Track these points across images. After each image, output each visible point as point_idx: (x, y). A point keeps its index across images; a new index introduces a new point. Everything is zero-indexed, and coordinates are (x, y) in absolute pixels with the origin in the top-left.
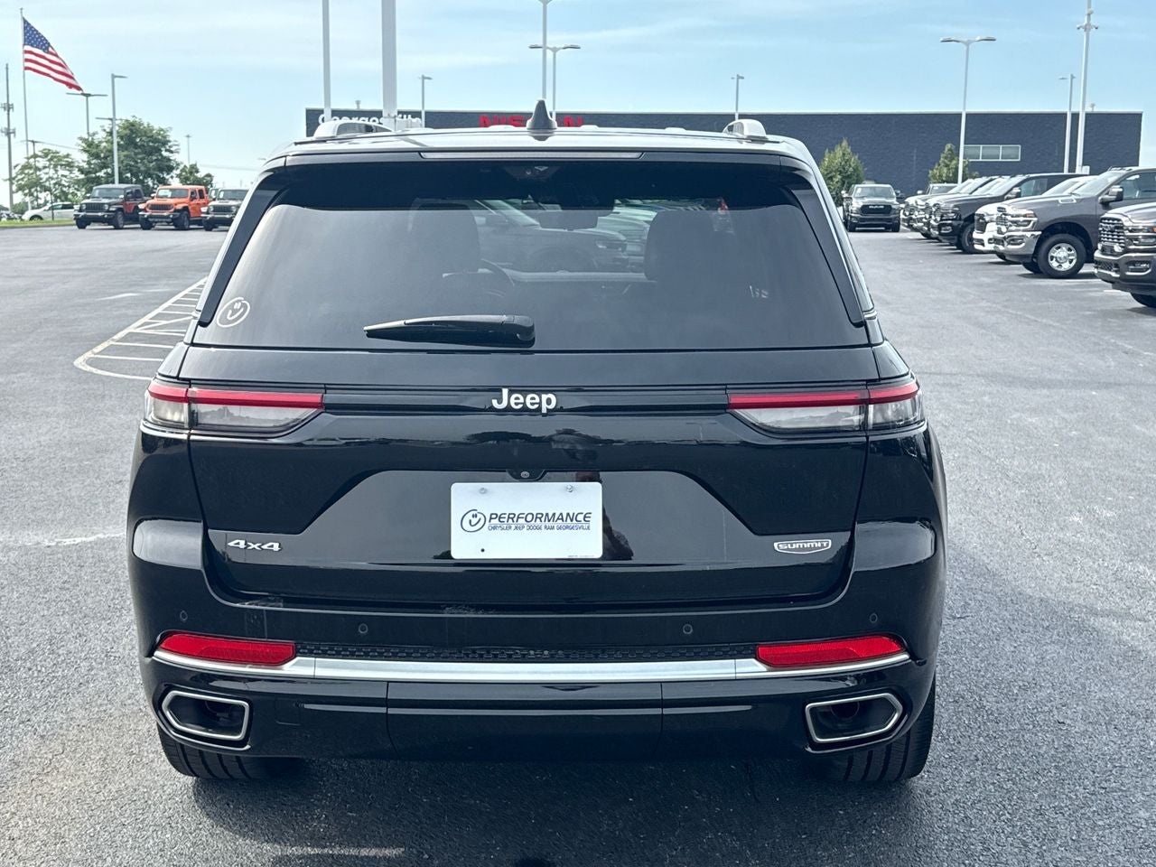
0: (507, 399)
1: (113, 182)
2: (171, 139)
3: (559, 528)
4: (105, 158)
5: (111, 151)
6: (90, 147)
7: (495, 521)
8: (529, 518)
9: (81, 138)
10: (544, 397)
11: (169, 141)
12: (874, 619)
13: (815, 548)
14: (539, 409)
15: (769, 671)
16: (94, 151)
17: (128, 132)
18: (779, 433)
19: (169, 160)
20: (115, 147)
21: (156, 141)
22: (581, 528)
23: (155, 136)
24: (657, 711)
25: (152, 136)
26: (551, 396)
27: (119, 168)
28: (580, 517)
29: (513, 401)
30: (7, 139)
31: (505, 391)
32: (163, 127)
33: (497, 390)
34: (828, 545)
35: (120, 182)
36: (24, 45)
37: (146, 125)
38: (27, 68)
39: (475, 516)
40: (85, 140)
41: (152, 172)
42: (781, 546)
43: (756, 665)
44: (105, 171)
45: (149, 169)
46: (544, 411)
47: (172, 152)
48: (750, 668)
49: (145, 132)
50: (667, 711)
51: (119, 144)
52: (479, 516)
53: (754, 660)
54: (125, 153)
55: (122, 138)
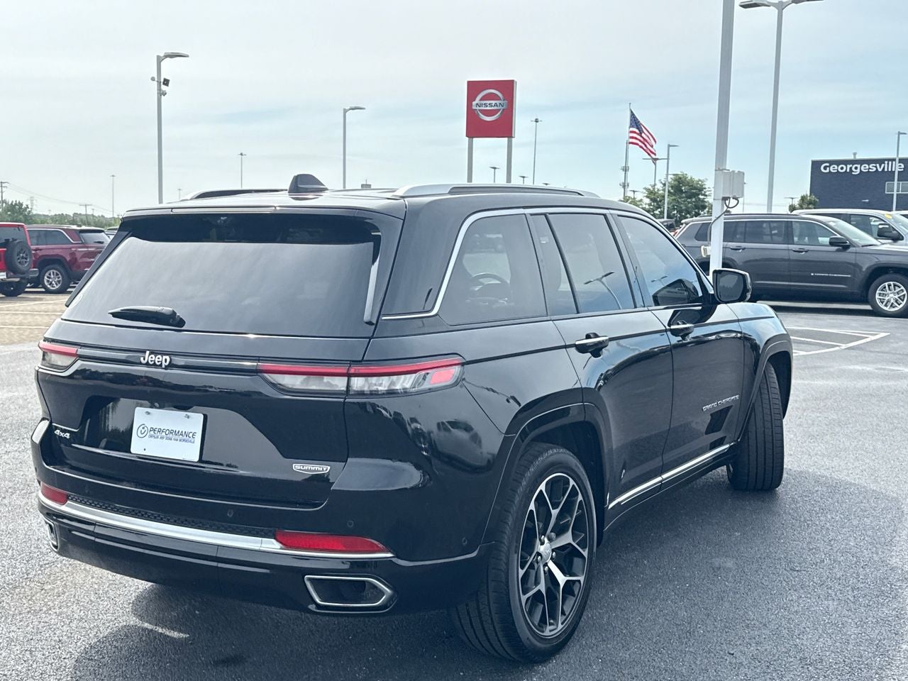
0: (148, 357)
1: (663, 218)
2: (706, 187)
3: (180, 440)
4: (660, 201)
5: (664, 197)
6: (652, 194)
7: (152, 433)
8: (167, 433)
9: (645, 189)
10: (164, 357)
11: (705, 188)
12: (350, 524)
13: (318, 471)
14: (161, 365)
15: (281, 549)
16: (653, 197)
17: (676, 183)
18: (288, 391)
19: (703, 201)
20: (667, 194)
21: (695, 188)
22: (191, 442)
23: (695, 185)
24: (214, 564)
25: (692, 186)
26: (168, 358)
27: (668, 208)
28: (191, 435)
29: (150, 359)
30: (623, 190)
31: (148, 352)
32: (701, 179)
33: (144, 352)
34: (326, 470)
35: (668, 218)
36: (630, 127)
37: (689, 178)
38: (630, 143)
39: (143, 428)
40: (647, 190)
41: (690, 210)
42: (297, 467)
43: (273, 544)
44: (659, 210)
45: (688, 208)
46: (163, 366)
47: (706, 196)
48: (271, 545)
49: (688, 183)
50: (220, 565)
51: (669, 192)
52: (146, 428)
53: (273, 540)
54: (673, 197)
55: (672, 187)
